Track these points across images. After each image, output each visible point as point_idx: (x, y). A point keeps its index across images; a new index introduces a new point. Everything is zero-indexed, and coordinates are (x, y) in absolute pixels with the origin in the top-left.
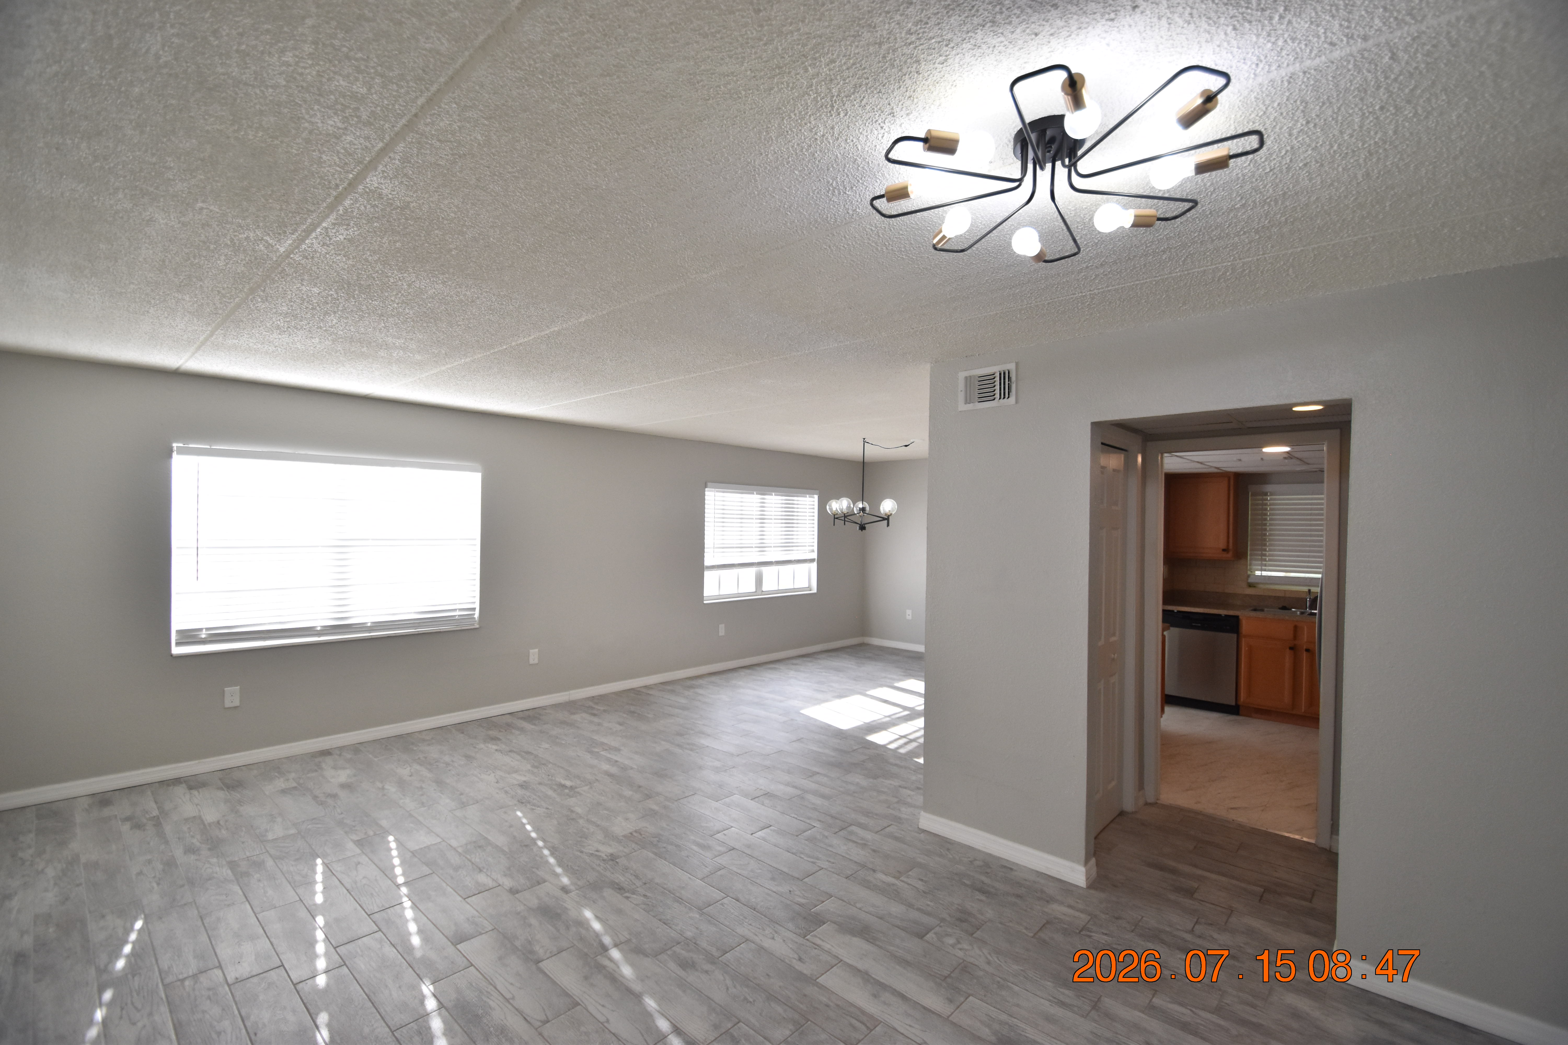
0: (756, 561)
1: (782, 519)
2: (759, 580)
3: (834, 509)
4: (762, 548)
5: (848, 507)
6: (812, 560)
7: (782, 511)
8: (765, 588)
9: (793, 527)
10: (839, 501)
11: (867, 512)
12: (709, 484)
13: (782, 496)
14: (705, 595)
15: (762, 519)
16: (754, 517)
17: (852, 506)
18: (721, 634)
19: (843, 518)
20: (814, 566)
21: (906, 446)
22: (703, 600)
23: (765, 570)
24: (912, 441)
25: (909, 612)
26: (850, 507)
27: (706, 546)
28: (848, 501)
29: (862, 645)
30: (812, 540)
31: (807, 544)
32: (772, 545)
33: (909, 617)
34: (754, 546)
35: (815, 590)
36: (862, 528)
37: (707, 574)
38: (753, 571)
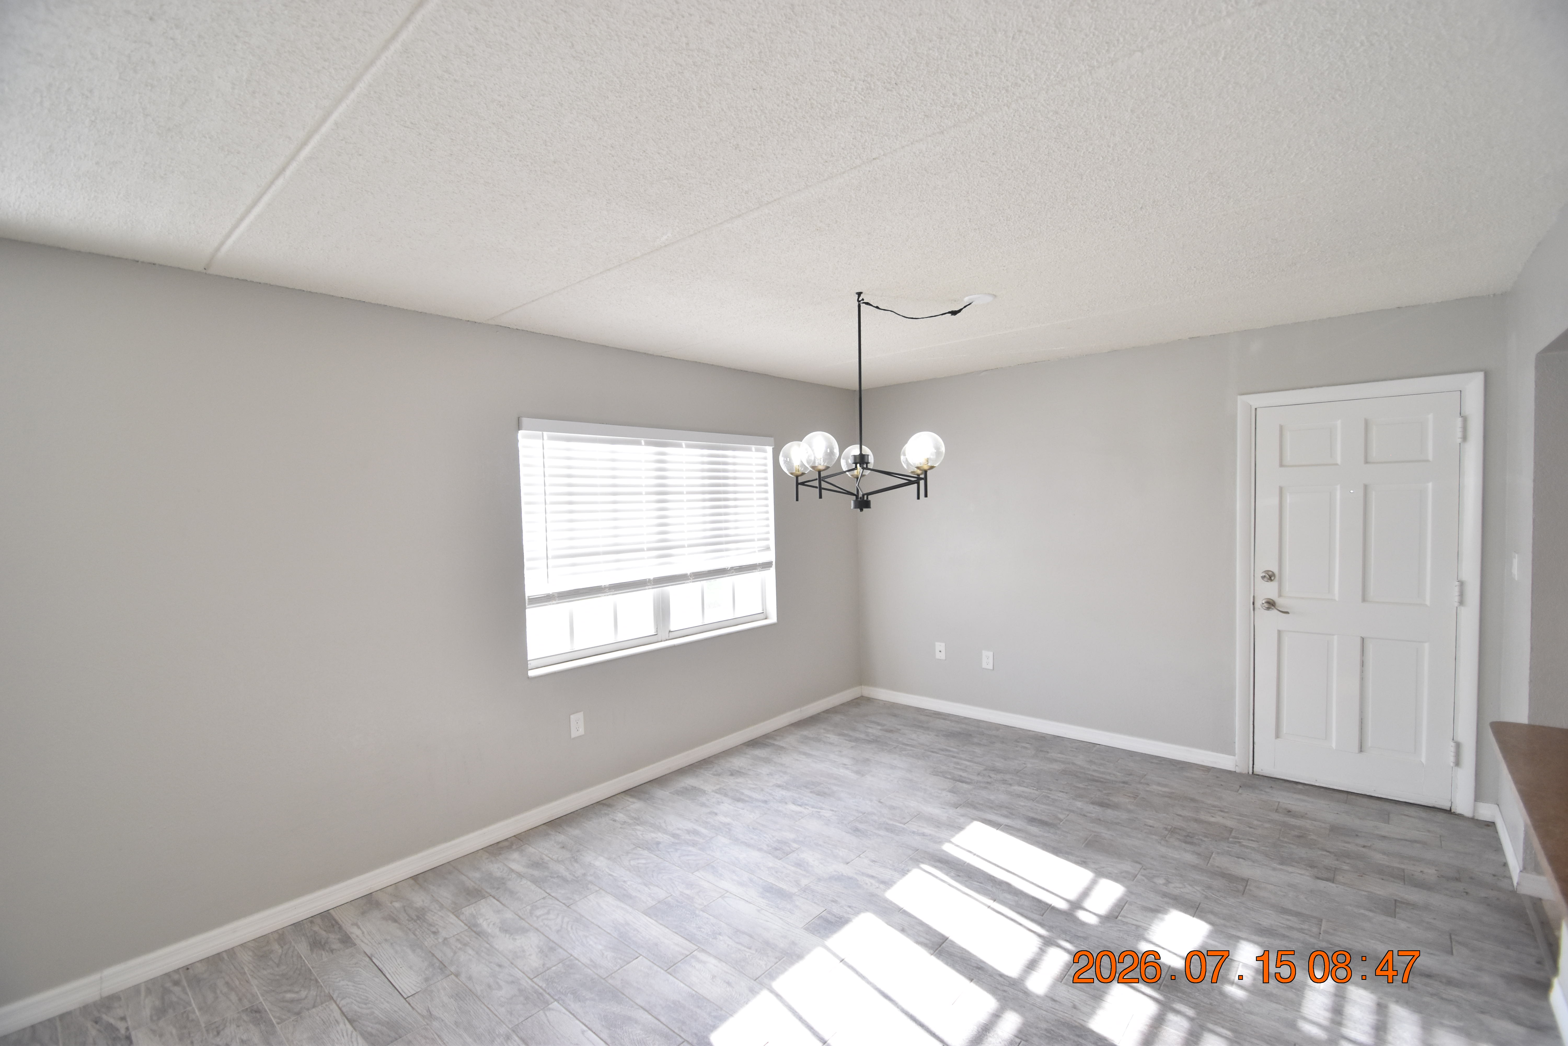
0: (651, 576)
1: (703, 493)
2: (662, 611)
3: (796, 463)
4: (664, 550)
5: (830, 454)
6: (766, 565)
7: (703, 478)
8: (675, 624)
9: (726, 507)
10: (804, 443)
11: (870, 466)
12: (525, 421)
13: (703, 447)
14: (531, 655)
15: (662, 494)
16: (644, 490)
17: (836, 451)
18: (574, 734)
19: (816, 483)
20: (770, 575)
21: (954, 313)
22: (527, 669)
23: (673, 591)
24: (966, 300)
25: (940, 646)
26: (832, 453)
27: (527, 555)
28: (827, 440)
29: (861, 701)
30: (766, 529)
31: (756, 537)
32: (686, 543)
33: (941, 656)
34: (645, 546)
35: (773, 619)
36: (863, 504)
37: (532, 614)
38: (648, 595)
